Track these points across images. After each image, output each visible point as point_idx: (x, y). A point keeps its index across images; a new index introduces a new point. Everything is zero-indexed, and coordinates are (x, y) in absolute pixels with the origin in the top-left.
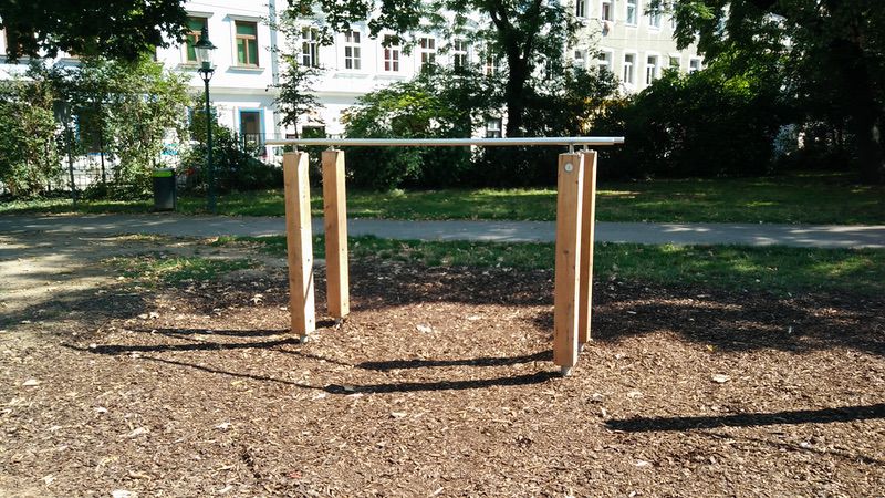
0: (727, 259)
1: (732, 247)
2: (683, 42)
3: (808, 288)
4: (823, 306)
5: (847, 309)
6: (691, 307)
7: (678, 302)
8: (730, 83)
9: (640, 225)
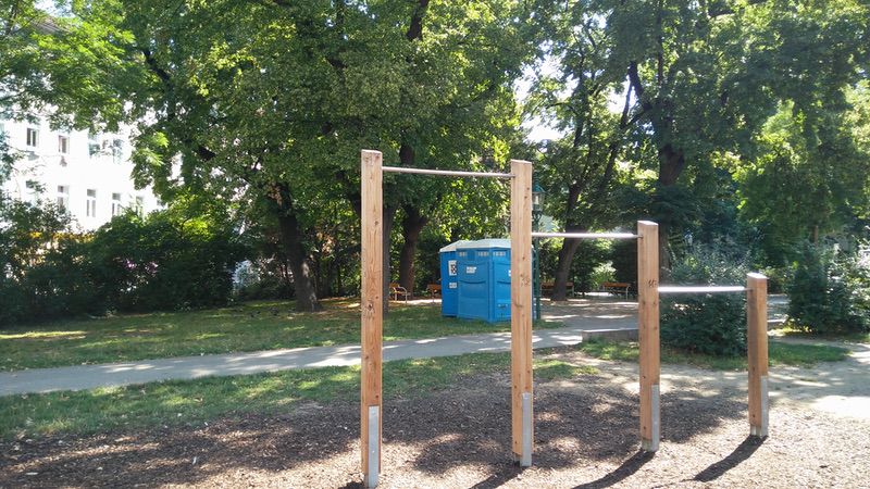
0: (158, 396)
1: (166, 383)
2: (140, 183)
3: (224, 415)
4: (232, 430)
5: (252, 429)
6: (105, 454)
7: (92, 451)
8: (189, 223)
9: (79, 368)
